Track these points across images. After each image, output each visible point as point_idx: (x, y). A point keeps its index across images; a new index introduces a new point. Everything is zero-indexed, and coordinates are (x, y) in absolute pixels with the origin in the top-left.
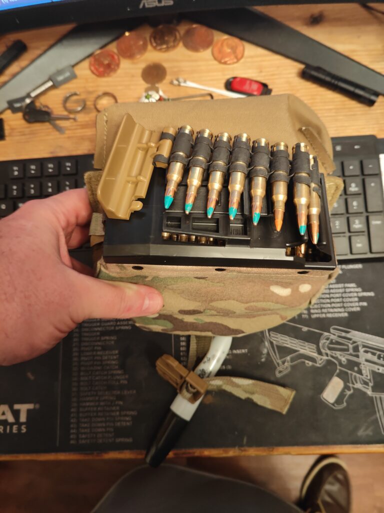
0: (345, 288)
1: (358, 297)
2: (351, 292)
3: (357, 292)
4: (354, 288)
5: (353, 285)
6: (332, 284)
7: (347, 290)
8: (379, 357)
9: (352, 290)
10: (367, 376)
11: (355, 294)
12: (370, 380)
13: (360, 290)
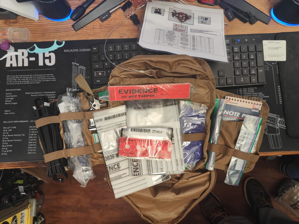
0: (258, 94)
1: (263, 98)
2: (260, 96)
3: (263, 96)
4: (261, 94)
5: (261, 93)
6: (253, 93)
7: (259, 95)
8: (270, 121)
9: (261, 95)
10: (266, 127)
11: (262, 97)
12: (267, 129)
13: (264, 95)
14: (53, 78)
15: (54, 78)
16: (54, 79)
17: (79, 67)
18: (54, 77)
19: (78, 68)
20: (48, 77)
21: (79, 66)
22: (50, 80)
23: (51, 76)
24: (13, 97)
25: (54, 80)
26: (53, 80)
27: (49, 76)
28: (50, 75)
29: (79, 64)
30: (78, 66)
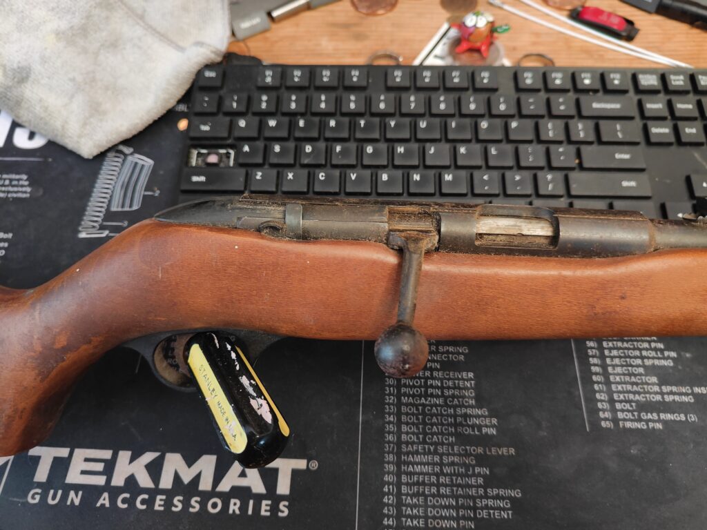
14: (22, 186)
15: (24, 189)
16: (25, 192)
17: (130, 158)
18: (26, 183)
19: (124, 161)
20: (7, 182)
21: (132, 154)
22: (8, 192)
23: (18, 180)
25: (24, 196)
26: (20, 195)
27: (11, 180)
28: (17, 177)
29: (131, 150)
30: (126, 155)
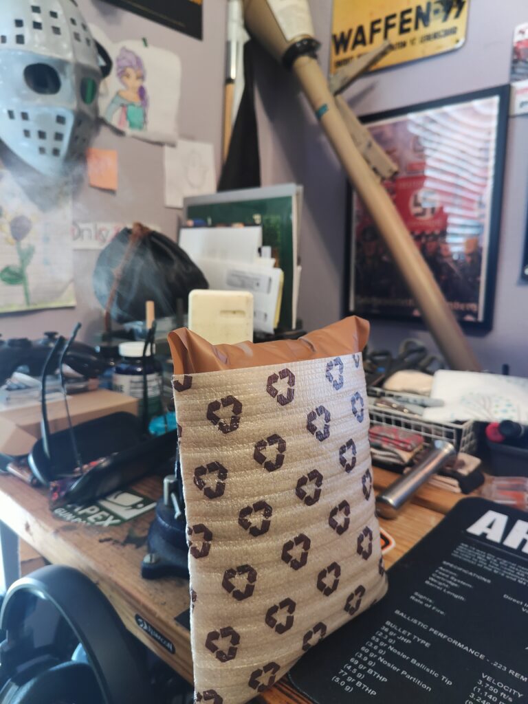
24: (456, 582)
